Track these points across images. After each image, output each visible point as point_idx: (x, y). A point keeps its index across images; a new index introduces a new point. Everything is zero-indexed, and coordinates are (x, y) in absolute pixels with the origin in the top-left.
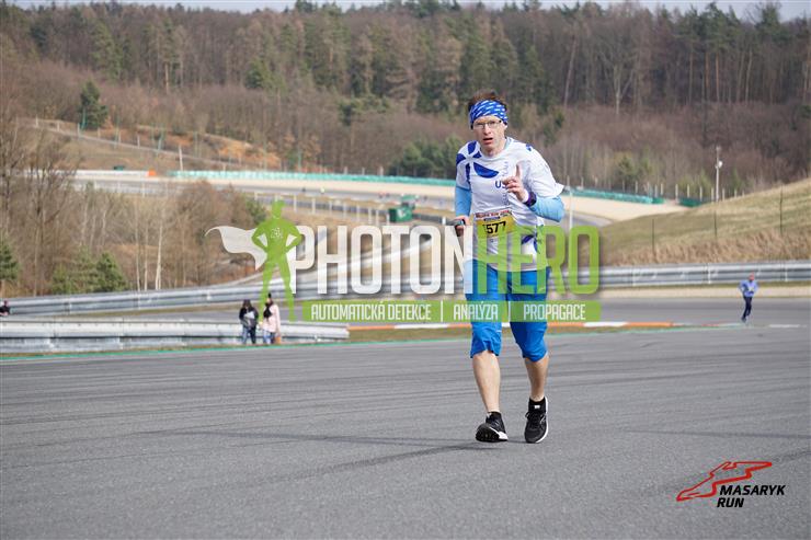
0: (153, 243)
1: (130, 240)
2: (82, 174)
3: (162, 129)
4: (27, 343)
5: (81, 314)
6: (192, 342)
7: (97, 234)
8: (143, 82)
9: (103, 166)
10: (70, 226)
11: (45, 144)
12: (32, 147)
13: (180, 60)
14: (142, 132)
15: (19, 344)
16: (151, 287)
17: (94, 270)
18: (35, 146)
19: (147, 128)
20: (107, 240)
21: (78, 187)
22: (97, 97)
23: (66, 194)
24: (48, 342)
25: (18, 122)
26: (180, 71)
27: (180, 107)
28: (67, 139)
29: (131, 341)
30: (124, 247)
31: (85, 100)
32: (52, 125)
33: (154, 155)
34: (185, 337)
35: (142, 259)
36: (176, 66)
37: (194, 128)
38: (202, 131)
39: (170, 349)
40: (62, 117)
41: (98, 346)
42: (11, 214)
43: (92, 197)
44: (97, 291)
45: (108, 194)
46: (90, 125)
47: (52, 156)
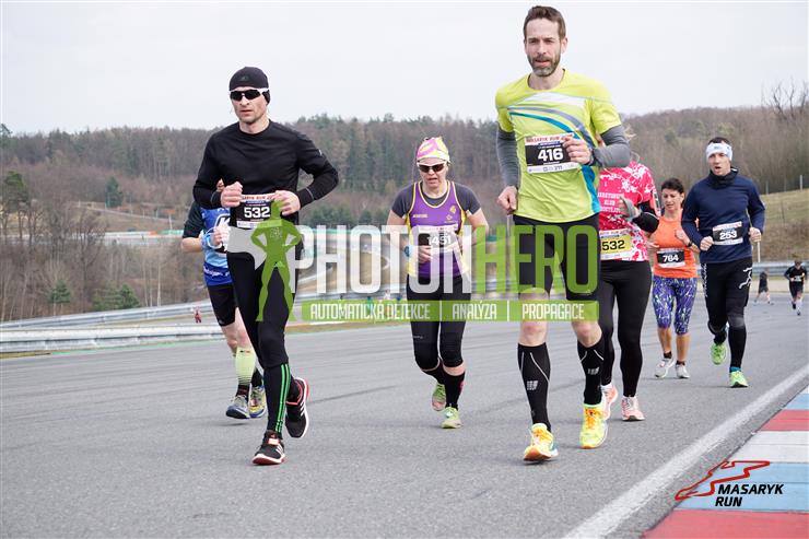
0: (154, 277)
1: (140, 276)
2: (109, 236)
3: (159, 205)
4: (80, 343)
5: (112, 323)
6: (183, 338)
7: (120, 271)
8: (145, 175)
9: (121, 229)
10: (103, 268)
11: (84, 218)
12: (77, 219)
13: (168, 160)
14: (146, 207)
15: (75, 343)
16: (155, 305)
17: (119, 296)
18: (78, 220)
19: (149, 204)
20: (127, 276)
21: (106, 244)
22: (117, 186)
23: (99, 248)
24: (93, 342)
25: (68, 205)
26: (168, 168)
27: (169, 190)
28: (99, 214)
29: (144, 340)
30: (137, 281)
31: (110, 189)
32: (90, 205)
33: (153, 221)
34: (178, 335)
35: (148, 288)
36: (165, 164)
37: (178, 203)
38: (183, 204)
39: (169, 342)
40: (95, 200)
41: (125, 343)
42: (65, 262)
43: (116, 249)
44: (120, 308)
45: (126, 246)
46: (114, 204)
47: (89, 225)
